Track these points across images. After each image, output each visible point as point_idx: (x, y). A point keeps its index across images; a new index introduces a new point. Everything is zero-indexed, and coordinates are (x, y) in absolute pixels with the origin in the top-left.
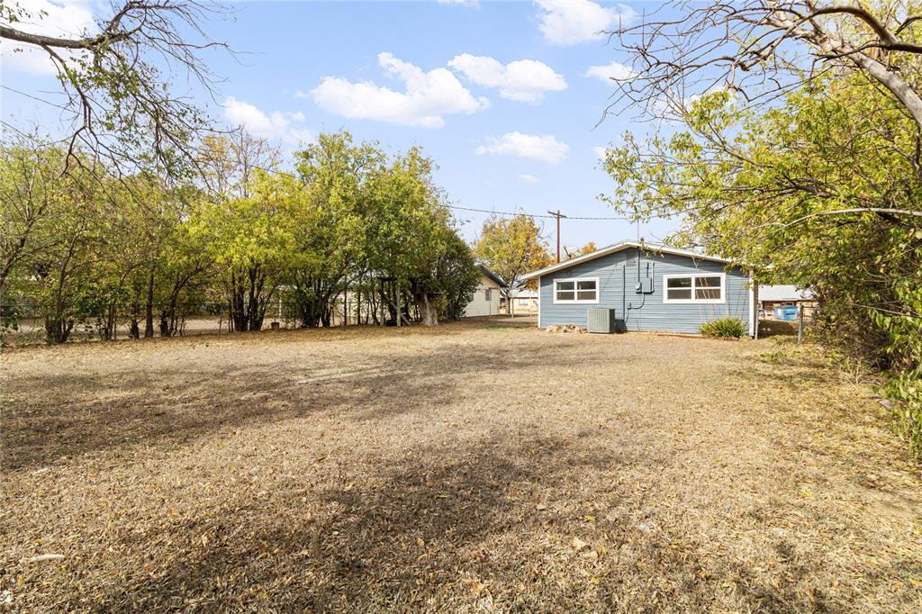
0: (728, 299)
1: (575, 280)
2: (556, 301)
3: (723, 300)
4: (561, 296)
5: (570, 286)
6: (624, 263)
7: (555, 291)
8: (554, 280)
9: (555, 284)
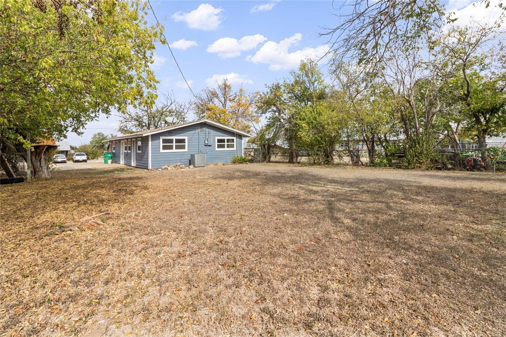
0: (236, 148)
1: (174, 138)
2: (162, 151)
3: (235, 149)
4: (165, 148)
5: (171, 141)
6: (199, 130)
7: (161, 144)
8: (161, 137)
9: (161, 140)
